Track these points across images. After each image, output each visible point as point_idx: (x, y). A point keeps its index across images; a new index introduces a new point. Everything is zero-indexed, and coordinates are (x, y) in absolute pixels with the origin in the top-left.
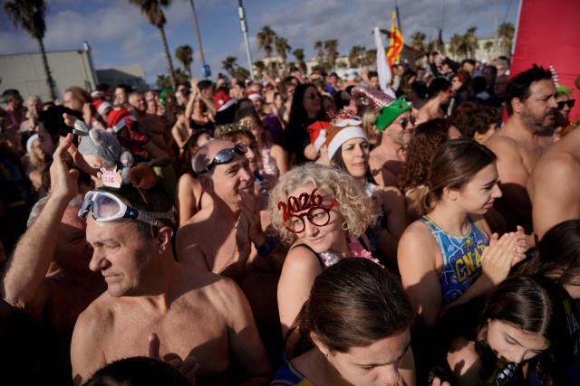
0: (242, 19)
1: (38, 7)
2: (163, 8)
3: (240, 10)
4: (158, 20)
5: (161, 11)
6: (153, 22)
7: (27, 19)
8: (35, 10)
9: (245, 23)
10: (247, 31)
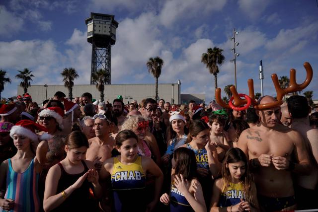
0: (260, 72)
1: (160, 64)
2: (218, 65)
3: (260, 67)
4: (214, 71)
5: (217, 67)
6: (212, 72)
7: (154, 69)
8: (158, 65)
9: (262, 74)
10: (262, 79)
